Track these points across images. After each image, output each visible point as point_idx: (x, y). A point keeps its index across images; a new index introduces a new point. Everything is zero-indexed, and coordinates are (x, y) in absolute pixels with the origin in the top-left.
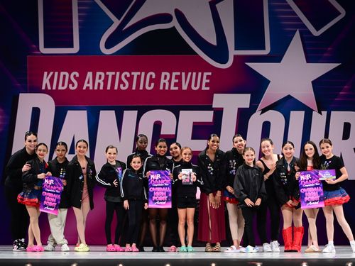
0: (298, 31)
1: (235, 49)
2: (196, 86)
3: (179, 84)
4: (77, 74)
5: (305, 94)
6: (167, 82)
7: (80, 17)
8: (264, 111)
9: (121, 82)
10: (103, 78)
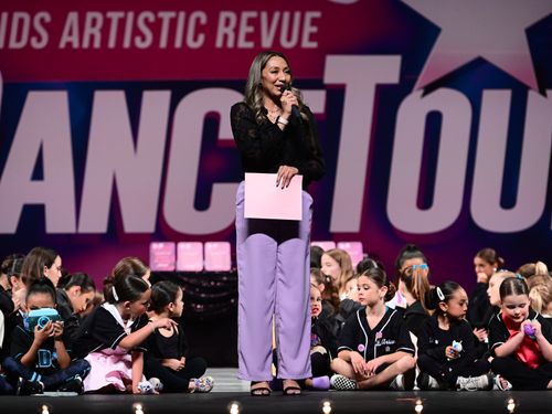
2: (289, 39)
3: (256, 37)
4: (47, 17)
6: (230, 31)
9: (136, 32)
10: (100, 24)
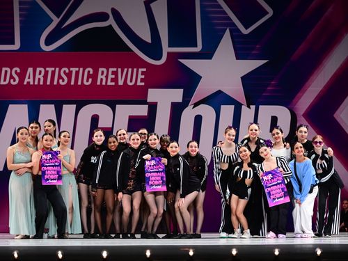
0: (228, 30)
1: (169, 47)
2: (131, 81)
3: (115, 80)
4: (19, 71)
5: (235, 89)
6: (104, 77)
7: (21, 16)
8: (196, 105)
9: (60, 77)
10: (43, 73)
